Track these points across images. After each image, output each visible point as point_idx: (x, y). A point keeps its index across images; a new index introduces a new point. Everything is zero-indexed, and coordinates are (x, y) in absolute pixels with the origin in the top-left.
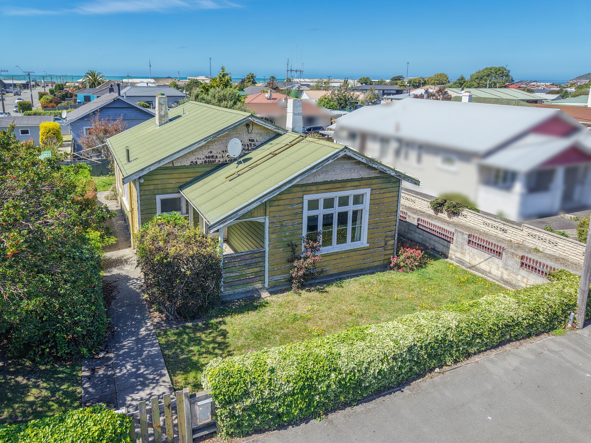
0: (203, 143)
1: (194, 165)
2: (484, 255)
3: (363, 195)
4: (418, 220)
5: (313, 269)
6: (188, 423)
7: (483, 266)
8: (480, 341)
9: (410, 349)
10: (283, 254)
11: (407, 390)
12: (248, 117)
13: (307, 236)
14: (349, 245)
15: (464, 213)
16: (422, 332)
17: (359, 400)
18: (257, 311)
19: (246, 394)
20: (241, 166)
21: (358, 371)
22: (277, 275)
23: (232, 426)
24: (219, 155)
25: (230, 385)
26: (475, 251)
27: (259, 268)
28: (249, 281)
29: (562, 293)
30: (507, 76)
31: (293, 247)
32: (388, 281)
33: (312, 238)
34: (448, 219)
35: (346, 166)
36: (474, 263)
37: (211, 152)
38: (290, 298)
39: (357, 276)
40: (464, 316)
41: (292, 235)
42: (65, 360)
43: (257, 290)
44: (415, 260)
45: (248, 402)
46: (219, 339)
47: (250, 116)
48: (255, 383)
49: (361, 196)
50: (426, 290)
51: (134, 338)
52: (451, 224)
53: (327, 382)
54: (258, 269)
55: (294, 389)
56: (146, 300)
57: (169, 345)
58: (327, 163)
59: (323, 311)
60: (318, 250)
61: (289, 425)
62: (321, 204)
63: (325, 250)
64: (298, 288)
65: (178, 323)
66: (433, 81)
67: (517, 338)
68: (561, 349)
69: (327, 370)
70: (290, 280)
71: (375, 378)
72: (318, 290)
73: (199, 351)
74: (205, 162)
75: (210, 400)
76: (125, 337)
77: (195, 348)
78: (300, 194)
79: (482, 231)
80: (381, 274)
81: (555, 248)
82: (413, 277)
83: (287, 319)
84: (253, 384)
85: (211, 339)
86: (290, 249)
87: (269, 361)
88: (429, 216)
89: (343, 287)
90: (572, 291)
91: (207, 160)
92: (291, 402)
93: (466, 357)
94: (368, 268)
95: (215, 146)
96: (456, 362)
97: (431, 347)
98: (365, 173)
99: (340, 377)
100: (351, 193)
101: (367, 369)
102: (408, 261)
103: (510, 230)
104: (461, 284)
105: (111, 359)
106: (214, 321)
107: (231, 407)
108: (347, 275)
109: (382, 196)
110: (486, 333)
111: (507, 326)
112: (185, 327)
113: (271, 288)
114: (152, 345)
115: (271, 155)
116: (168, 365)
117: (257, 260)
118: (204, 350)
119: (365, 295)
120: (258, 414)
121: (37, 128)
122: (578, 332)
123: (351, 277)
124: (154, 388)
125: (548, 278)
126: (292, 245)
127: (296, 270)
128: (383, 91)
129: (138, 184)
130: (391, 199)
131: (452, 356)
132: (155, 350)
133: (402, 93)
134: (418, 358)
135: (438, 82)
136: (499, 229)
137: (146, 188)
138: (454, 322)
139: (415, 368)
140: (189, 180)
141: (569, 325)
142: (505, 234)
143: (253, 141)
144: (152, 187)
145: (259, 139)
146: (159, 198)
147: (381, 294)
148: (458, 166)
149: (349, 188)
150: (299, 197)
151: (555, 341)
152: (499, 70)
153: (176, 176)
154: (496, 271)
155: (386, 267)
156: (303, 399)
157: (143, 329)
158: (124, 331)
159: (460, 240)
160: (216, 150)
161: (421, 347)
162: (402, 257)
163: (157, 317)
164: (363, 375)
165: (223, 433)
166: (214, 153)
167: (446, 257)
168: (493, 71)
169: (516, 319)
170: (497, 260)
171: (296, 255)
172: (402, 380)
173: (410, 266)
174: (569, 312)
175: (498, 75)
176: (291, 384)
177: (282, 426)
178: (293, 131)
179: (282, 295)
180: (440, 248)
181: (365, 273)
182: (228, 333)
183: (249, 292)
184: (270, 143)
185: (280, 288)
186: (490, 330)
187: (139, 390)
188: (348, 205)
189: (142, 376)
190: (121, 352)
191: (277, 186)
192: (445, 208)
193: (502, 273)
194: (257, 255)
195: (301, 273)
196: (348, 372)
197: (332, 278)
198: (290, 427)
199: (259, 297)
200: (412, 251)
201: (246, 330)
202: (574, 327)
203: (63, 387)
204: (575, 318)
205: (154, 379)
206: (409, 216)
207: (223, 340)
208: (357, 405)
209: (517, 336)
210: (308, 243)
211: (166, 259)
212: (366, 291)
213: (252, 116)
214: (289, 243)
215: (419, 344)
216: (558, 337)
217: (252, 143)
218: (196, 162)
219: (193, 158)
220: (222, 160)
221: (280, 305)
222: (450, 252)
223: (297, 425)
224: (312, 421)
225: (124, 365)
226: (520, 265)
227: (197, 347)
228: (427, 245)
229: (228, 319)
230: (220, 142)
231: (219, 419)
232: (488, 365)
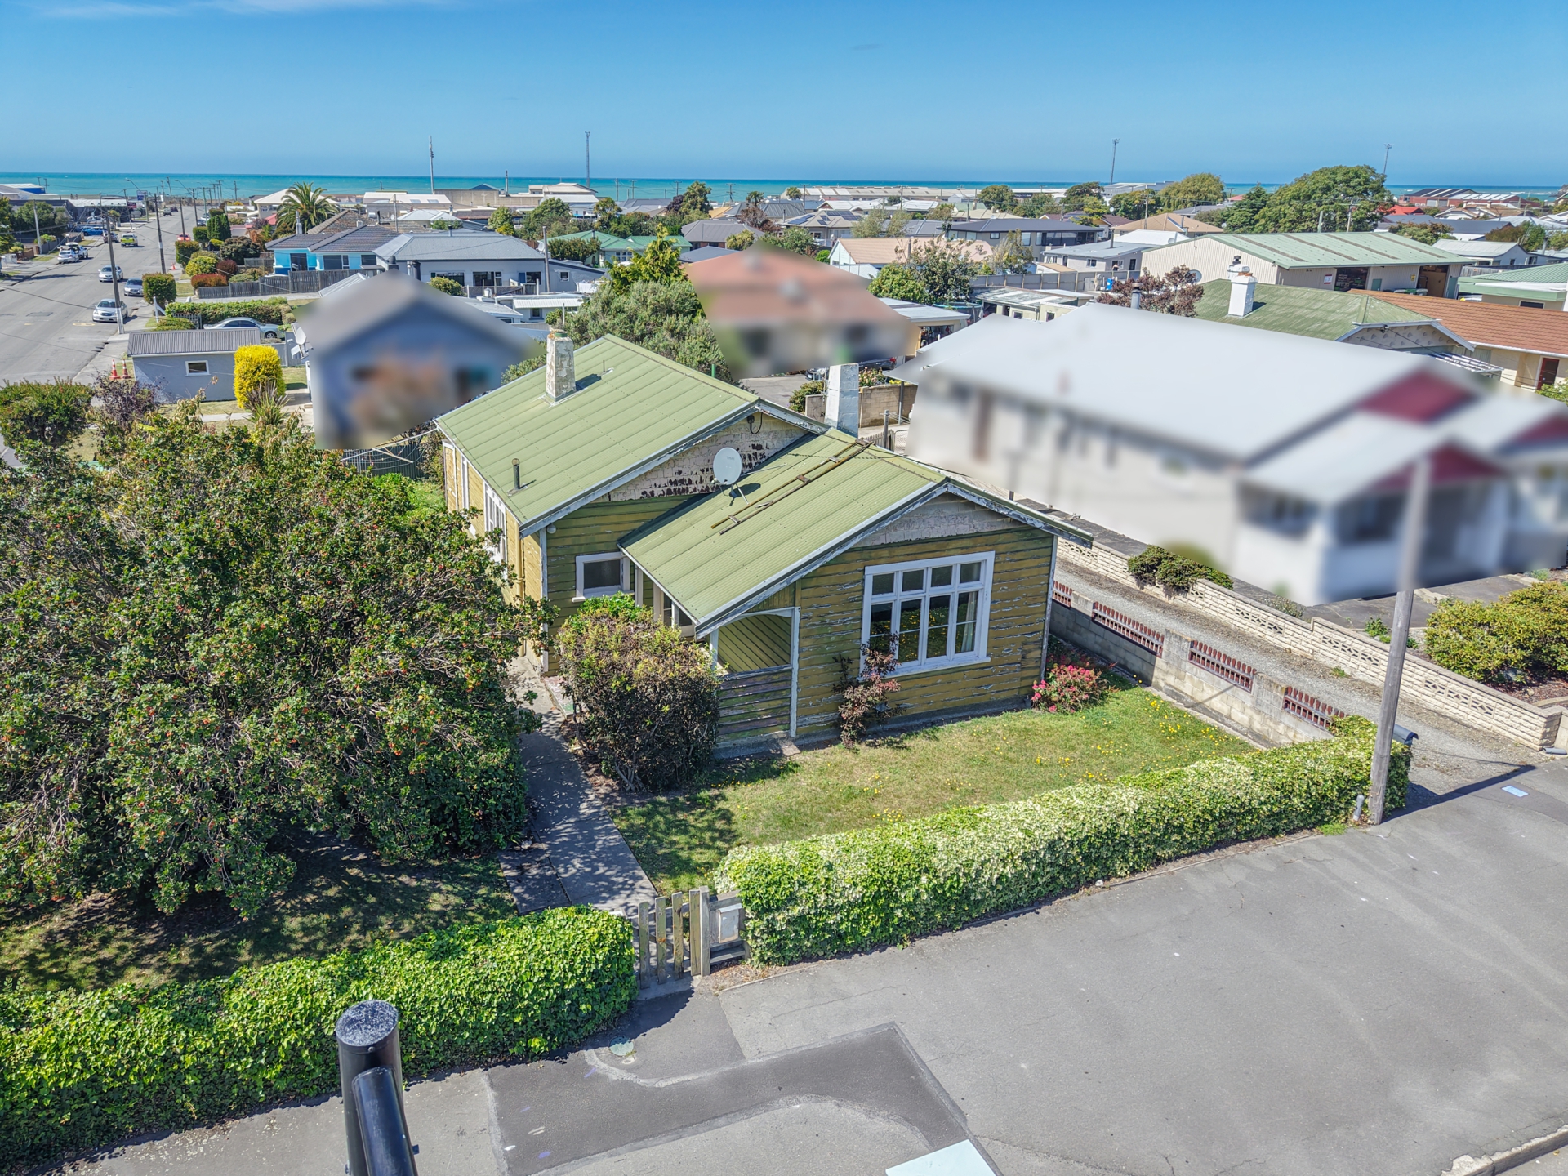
0: (668, 457)
1: (648, 497)
2: (1219, 684)
3: (979, 564)
4: (1095, 606)
5: (881, 705)
6: (705, 939)
7: (1217, 704)
8: (1179, 838)
9: (1051, 845)
10: (825, 675)
11: (1045, 911)
12: (753, 404)
13: (872, 641)
14: (951, 659)
15: (1199, 587)
16: (1074, 818)
17: (966, 922)
18: (780, 779)
19: (792, 899)
20: (742, 501)
21: (964, 874)
22: (811, 714)
23: (769, 946)
24: (694, 478)
25: (769, 884)
26: (1203, 674)
27: (780, 702)
28: (761, 724)
29: (1341, 760)
30: (1378, 190)
31: (843, 663)
32: (1026, 730)
33: (880, 644)
34: (1165, 599)
35: (948, 512)
36: (1200, 697)
37: (680, 473)
38: (839, 758)
39: (966, 718)
40: (1152, 795)
41: (843, 640)
42: (467, 852)
43: (775, 742)
44: (1082, 689)
45: (796, 911)
46: (720, 824)
47: (756, 402)
48: (805, 883)
49: (976, 566)
50: (1099, 748)
51: (572, 820)
52: (1170, 609)
53: (914, 889)
54: (778, 703)
55: (863, 896)
56: (576, 756)
57: (633, 833)
58: (912, 509)
59: (902, 783)
60: (892, 669)
61: (855, 951)
62: (898, 583)
63: (905, 669)
64: (853, 740)
65: (642, 796)
66: (1181, 195)
67: (1250, 836)
68: (1328, 857)
69: (914, 870)
70: (837, 724)
71: (992, 888)
72: (890, 744)
73: (688, 843)
74: (669, 491)
75: (739, 906)
76: (558, 819)
77: (681, 839)
78: (859, 565)
79: (1233, 627)
80: (1014, 715)
81: (1374, 668)
82: (1076, 722)
83: (836, 795)
84: (802, 885)
85: (706, 824)
86: (837, 666)
87: (822, 854)
88: (1125, 591)
89: (937, 739)
90: (1362, 755)
91: (672, 488)
92: (859, 915)
93: (1152, 864)
94: (988, 704)
95: (686, 461)
96: (1133, 871)
97: (1090, 844)
98: (983, 525)
99: (935, 881)
100: (956, 561)
101: (978, 872)
102: (1067, 692)
103: (1289, 628)
104: (1168, 739)
105: (543, 852)
106: (704, 794)
107: (770, 917)
108: (947, 716)
109: (1016, 565)
110: (1190, 825)
111: (1229, 814)
112: (656, 804)
113: (801, 738)
114: (608, 832)
115: (799, 483)
116: (641, 862)
117: (775, 686)
118: (695, 841)
119: (981, 754)
120: (809, 930)
121: (227, 360)
122: (1368, 830)
123: (955, 720)
124: (628, 896)
125: (1330, 730)
126: (843, 659)
127: (850, 706)
128: (1044, 234)
129: (544, 537)
130: (1035, 572)
131: (1127, 861)
132: (615, 839)
133: (1092, 240)
134: (1067, 861)
135: (1194, 197)
136: (1267, 624)
137: (559, 543)
138: (1132, 804)
139: (1062, 877)
140: (637, 525)
141: (1355, 818)
142: (1278, 636)
143: (759, 447)
144: (569, 541)
145: (771, 444)
146: (581, 561)
147: (1010, 755)
148: (1195, 480)
149: (952, 552)
150: (857, 571)
151: (1319, 844)
152: (1357, 175)
153: (614, 519)
154: (1240, 715)
155: (1022, 702)
156: (877, 912)
157: (584, 805)
158: (552, 808)
159: (1174, 651)
160: (690, 469)
161: (1072, 844)
162: (1055, 684)
163: (602, 785)
164: (971, 881)
165: (755, 959)
166: (686, 475)
167: (1147, 683)
168: (1339, 178)
169: (1247, 802)
170: (1242, 694)
171: (849, 677)
172: (1038, 897)
173: (1071, 702)
174: (1354, 793)
175: (1354, 187)
176: (859, 888)
177: (842, 954)
178: (840, 428)
179: (822, 751)
180: (1136, 664)
181: (981, 712)
182: (733, 815)
183: (760, 744)
184: (794, 451)
185: (817, 739)
186: (1198, 820)
187: (606, 899)
188: (949, 583)
189: (602, 877)
190: (557, 841)
191: (817, 552)
192: (1159, 576)
193: (1251, 719)
194: (776, 677)
195: (858, 712)
196: (948, 875)
197: (916, 722)
198: (857, 955)
199: (781, 755)
200: (1075, 671)
201: (765, 812)
202: (1362, 821)
203: (480, 892)
204: (1365, 805)
205: (625, 883)
206: (1077, 598)
207: (726, 827)
208: (962, 929)
209: (1250, 832)
210: (873, 657)
211: (631, 685)
212: (982, 748)
213: (760, 401)
214: (837, 655)
215: (1067, 838)
216: (1330, 837)
217: (759, 452)
218: (652, 493)
219: (646, 486)
220: (699, 487)
221: (821, 770)
222: (1156, 673)
223: (867, 953)
224: (890, 949)
225: (568, 862)
226: (1282, 704)
227: (683, 837)
228: (1112, 657)
229: (729, 791)
230: (697, 453)
231: (750, 936)
232: (1190, 878)
